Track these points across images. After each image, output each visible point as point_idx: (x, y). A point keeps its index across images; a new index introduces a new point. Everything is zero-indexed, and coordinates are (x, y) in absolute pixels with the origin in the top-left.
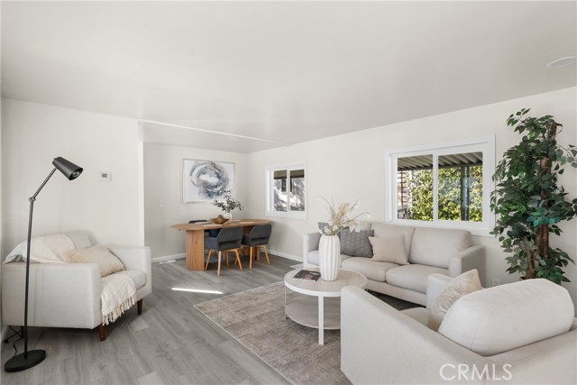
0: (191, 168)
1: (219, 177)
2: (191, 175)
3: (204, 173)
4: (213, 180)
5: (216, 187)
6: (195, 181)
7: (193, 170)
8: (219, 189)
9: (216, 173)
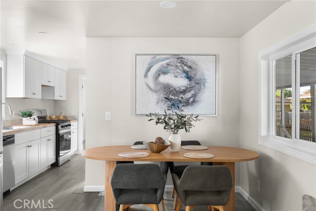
0: (146, 66)
1: (189, 78)
2: (146, 76)
3: (165, 73)
4: (180, 82)
5: (184, 92)
6: (152, 85)
7: (149, 69)
8: (188, 95)
9: (185, 72)
